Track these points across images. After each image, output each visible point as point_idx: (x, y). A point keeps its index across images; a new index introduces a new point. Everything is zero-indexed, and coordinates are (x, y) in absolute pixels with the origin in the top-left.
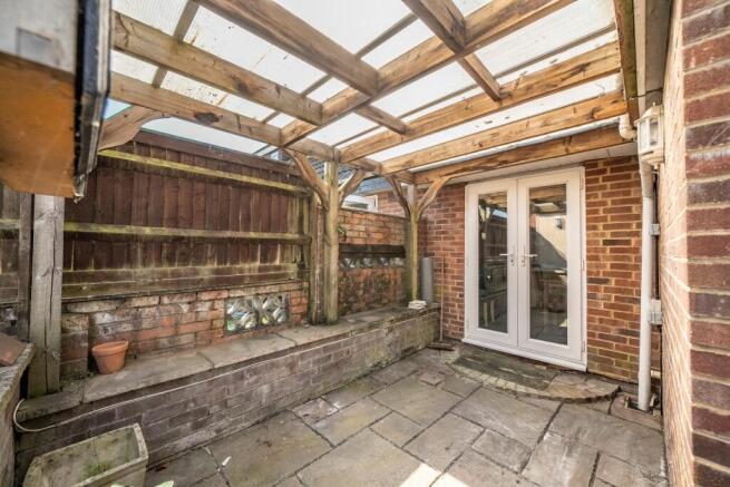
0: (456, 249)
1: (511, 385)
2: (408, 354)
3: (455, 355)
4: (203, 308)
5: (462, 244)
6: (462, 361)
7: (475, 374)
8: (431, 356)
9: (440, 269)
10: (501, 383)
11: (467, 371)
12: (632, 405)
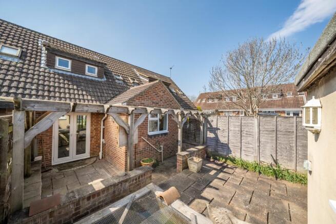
1: (80, 167)
3: (55, 170)
6: (60, 170)
7: (69, 170)
11: (66, 170)
12: (99, 159)
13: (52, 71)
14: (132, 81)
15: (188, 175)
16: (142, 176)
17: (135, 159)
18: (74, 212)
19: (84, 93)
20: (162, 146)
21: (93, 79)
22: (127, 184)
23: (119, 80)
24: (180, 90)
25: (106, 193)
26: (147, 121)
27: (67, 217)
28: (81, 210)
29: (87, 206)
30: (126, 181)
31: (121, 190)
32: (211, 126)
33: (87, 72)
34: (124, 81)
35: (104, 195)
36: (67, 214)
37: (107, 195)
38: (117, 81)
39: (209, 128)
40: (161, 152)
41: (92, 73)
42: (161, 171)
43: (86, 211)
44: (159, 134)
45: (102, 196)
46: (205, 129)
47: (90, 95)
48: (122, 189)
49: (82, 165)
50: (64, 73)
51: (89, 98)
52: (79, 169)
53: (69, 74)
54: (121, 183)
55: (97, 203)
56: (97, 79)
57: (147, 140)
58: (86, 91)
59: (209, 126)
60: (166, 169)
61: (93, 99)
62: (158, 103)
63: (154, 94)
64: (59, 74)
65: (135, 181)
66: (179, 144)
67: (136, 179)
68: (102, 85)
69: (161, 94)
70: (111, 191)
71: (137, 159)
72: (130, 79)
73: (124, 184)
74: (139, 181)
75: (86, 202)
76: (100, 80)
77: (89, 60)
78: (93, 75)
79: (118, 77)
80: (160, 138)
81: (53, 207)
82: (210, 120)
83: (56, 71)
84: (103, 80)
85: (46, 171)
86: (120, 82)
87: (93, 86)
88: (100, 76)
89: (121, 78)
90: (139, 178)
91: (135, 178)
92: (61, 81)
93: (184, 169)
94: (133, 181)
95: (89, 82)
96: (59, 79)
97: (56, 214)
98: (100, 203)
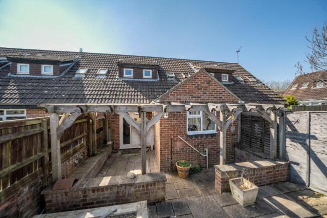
0: (117, 126)
1: (134, 154)
2: (109, 157)
3: (120, 153)
4: (71, 162)
5: (119, 124)
6: (122, 154)
7: (127, 155)
8: (114, 155)
9: (113, 131)
10: (133, 155)
11: (125, 155)
12: (151, 150)
13: (122, 79)
14: (184, 76)
15: (225, 204)
16: (151, 185)
17: (172, 158)
18: (82, 198)
19: (139, 93)
20: (207, 150)
21: (149, 80)
22: (133, 189)
23: (172, 77)
24: (251, 76)
25: (109, 191)
26: (186, 119)
27: (78, 200)
28: (88, 198)
29: (93, 197)
30: (131, 185)
31: (125, 193)
32: (294, 130)
33: (144, 76)
34: (176, 77)
35: (108, 192)
36: (77, 198)
37: (111, 193)
38: (169, 79)
39: (289, 133)
40: (206, 157)
41: (147, 75)
42: (199, 182)
43: (92, 201)
44: (203, 135)
45: (107, 193)
46: (281, 134)
47: (143, 95)
48: (127, 193)
49: (136, 153)
50: (129, 80)
51: (142, 97)
52: (133, 156)
53: (132, 80)
54: (125, 185)
55: (101, 197)
56: (151, 80)
57: (186, 140)
58: (141, 92)
59: (289, 130)
60: (207, 180)
61: (144, 98)
62: (200, 97)
63: (194, 86)
64: (125, 81)
65: (141, 188)
66: (221, 152)
67: (143, 187)
68: (154, 84)
69: (205, 85)
70: (115, 190)
71: (173, 159)
72: (183, 75)
73: (128, 187)
74: (147, 189)
75: (91, 193)
76: (154, 80)
77: (144, 65)
78: (149, 77)
79: (170, 75)
80: (205, 140)
81: (66, 189)
82: (291, 119)
83: (124, 79)
84: (156, 80)
85: (115, 153)
86: (172, 79)
87: (147, 87)
88: (154, 77)
89: (174, 75)
90: (147, 186)
91: (141, 185)
92: (126, 86)
93: (223, 191)
94: (139, 187)
95: (145, 84)
96: (124, 85)
97: (69, 194)
98: (104, 198)
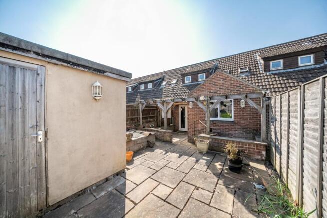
17: (195, 135)
33: (199, 80)
53: (190, 84)
57: (205, 124)
63: (211, 84)
69: (221, 82)
77: (198, 71)
78: (203, 79)
83: (185, 84)
